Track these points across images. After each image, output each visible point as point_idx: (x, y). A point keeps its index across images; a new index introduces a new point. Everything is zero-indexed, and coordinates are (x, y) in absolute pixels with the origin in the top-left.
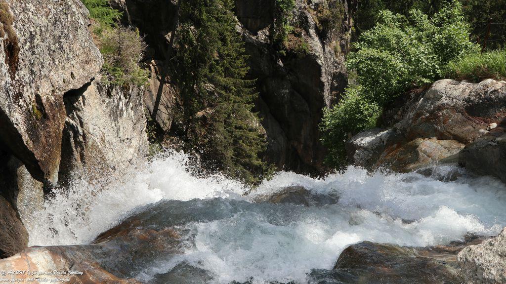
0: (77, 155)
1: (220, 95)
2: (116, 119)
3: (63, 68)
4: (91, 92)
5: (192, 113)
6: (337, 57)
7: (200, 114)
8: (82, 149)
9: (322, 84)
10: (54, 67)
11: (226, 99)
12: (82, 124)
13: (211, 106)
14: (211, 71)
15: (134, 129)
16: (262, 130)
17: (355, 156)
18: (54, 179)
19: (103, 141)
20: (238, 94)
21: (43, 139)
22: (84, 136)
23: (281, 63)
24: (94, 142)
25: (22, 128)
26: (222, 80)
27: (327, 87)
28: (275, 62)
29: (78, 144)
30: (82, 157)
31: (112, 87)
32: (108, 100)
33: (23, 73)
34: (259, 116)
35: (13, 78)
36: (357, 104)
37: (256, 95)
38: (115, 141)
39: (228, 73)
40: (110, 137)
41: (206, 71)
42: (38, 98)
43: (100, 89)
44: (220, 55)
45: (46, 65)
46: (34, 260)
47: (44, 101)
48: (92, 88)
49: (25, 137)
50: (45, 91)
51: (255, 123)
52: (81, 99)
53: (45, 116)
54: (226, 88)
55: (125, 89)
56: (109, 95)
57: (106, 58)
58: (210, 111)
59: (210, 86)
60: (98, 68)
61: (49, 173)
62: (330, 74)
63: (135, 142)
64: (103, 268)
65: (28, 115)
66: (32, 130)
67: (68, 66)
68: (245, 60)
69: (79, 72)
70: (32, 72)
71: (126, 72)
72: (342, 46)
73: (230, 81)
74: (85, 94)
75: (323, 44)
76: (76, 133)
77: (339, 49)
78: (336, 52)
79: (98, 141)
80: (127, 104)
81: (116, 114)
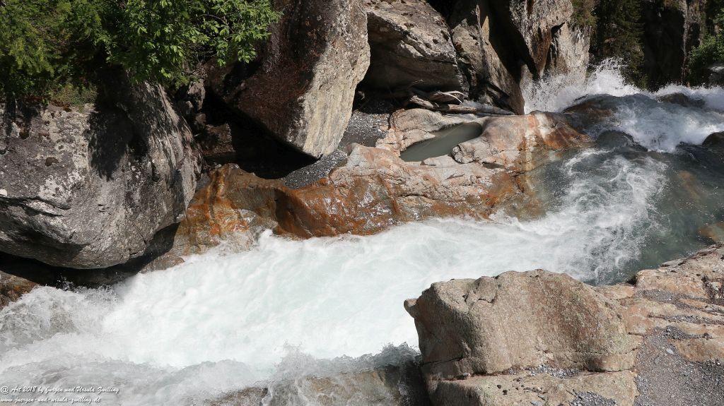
0: (552, 62)
1: (621, 31)
2: (574, 44)
3: (553, 14)
4: (565, 27)
5: (603, 40)
6: (696, 13)
7: (607, 41)
8: (556, 59)
9: (684, 29)
10: (549, 13)
11: (624, 34)
12: (557, 45)
13: (613, 37)
14: (618, 17)
15: (583, 49)
16: (642, 54)
17: (710, 78)
18: (542, 73)
19: (567, 55)
20: (631, 31)
21: (539, 52)
22: (558, 52)
23: (660, 15)
24: (562, 55)
25: (529, 45)
26: (624, 22)
27: (686, 31)
28: (656, 14)
29: (554, 56)
30: (555, 62)
31: (575, 25)
32: (572, 33)
33: (534, 16)
34: (642, 46)
35: (528, 18)
36: (716, 45)
37: (642, 33)
38: (573, 56)
39: (627, 19)
40: (570, 53)
41: (615, 17)
42: (539, 29)
43: (569, 26)
44: (624, 8)
45: (545, 12)
46: (538, 119)
47: (542, 31)
48: (565, 25)
49: (531, 50)
50: (543, 26)
51: (638, 49)
52: (559, 31)
53: (541, 40)
54: (625, 27)
55: (582, 27)
56: (573, 30)
57: (575, 9)
58: (613, 40)
59: (615, 26)
60: (570, 14)
61: (539, 71)
62: (689, 24)
63: (582, 57)
64: (572, 127)
65: (533, 38)
66: (534, 46)
67: (555, 13)
68: (639, 12)
69: (561, 16)
70: (538, 15)
71: (584, 17)
72: (700, 7)
73: (628, 24)
74: (562, 28)
75: (688, 5)
76: (554, 49)
77: (698, 8)
78: (696, 10)
79: (564, 55)
80: (581, 36)
81: (575, 40)
